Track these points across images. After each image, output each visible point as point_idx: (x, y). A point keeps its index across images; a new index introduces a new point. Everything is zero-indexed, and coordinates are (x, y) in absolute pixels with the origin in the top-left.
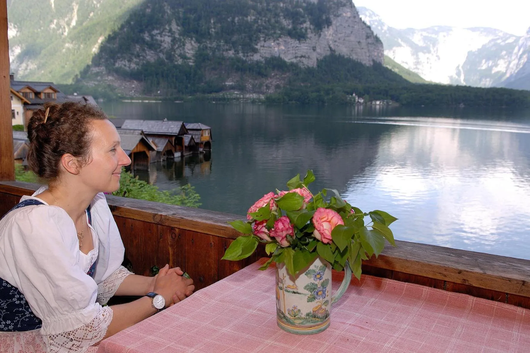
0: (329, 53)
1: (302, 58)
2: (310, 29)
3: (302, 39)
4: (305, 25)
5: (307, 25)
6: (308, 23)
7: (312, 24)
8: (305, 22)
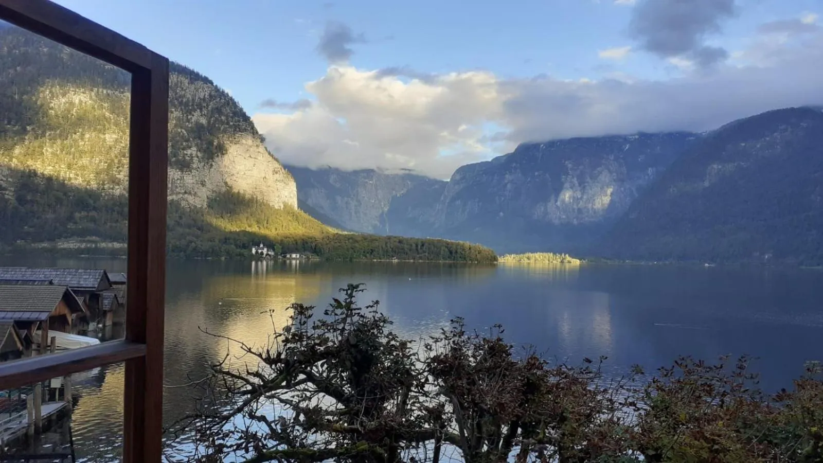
0: (224, 189)
1: (186, 195)
2: (198, 157)
3: (185, 169)
4: (189, 152)
5: (193, 151)
6: (194, 149)
7: (199, 150)
8: (190, 148)
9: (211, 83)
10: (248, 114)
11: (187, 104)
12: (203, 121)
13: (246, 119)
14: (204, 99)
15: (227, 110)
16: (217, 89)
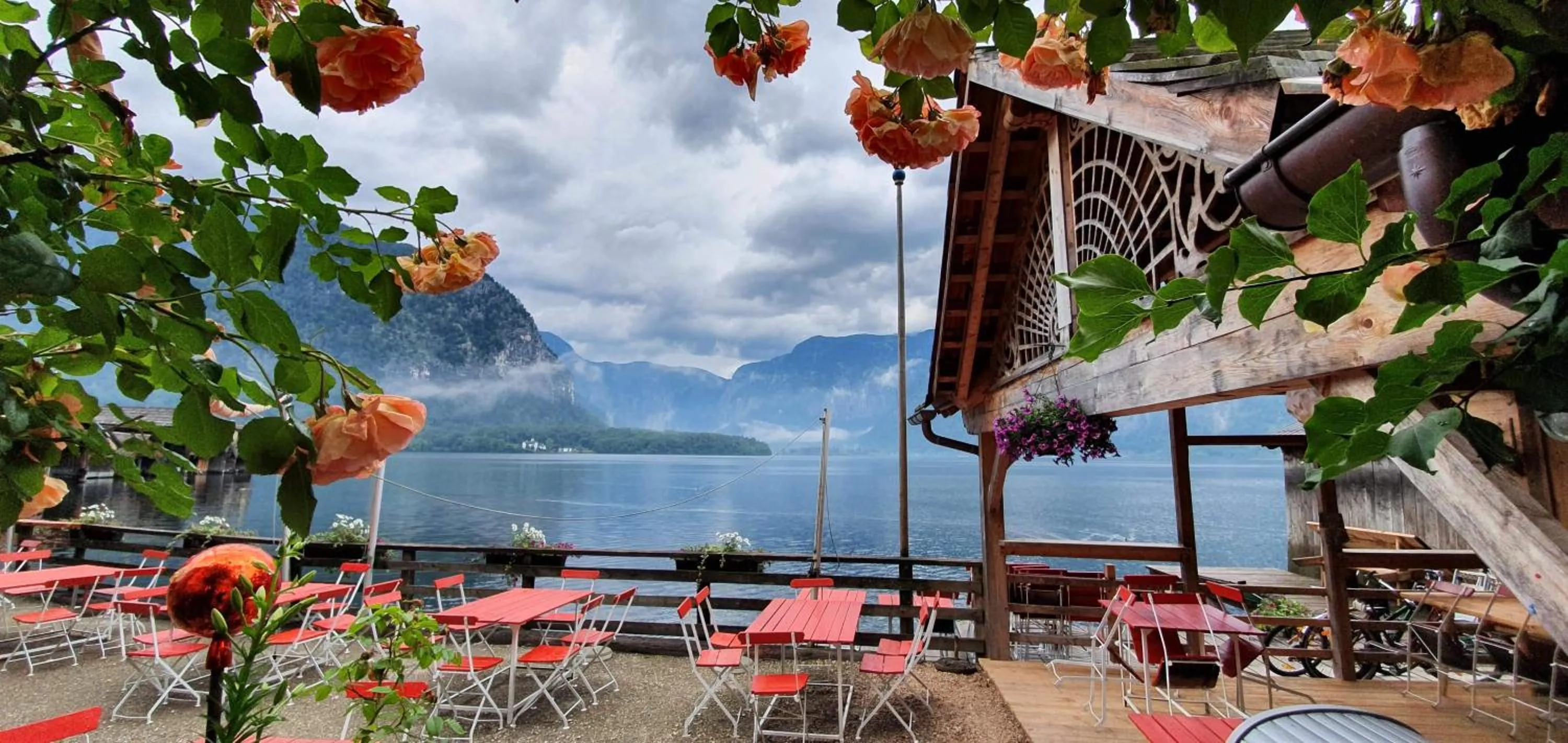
6: (469, 343)
7: (474, 344)
8: (465, 342)
9: (492, 279)
10: (528, 310)
11: (464, 300)
12: (481, 316)
13: (526, 315)
14: (483, 295)
15: (507, 306)
16: (497, 284)
